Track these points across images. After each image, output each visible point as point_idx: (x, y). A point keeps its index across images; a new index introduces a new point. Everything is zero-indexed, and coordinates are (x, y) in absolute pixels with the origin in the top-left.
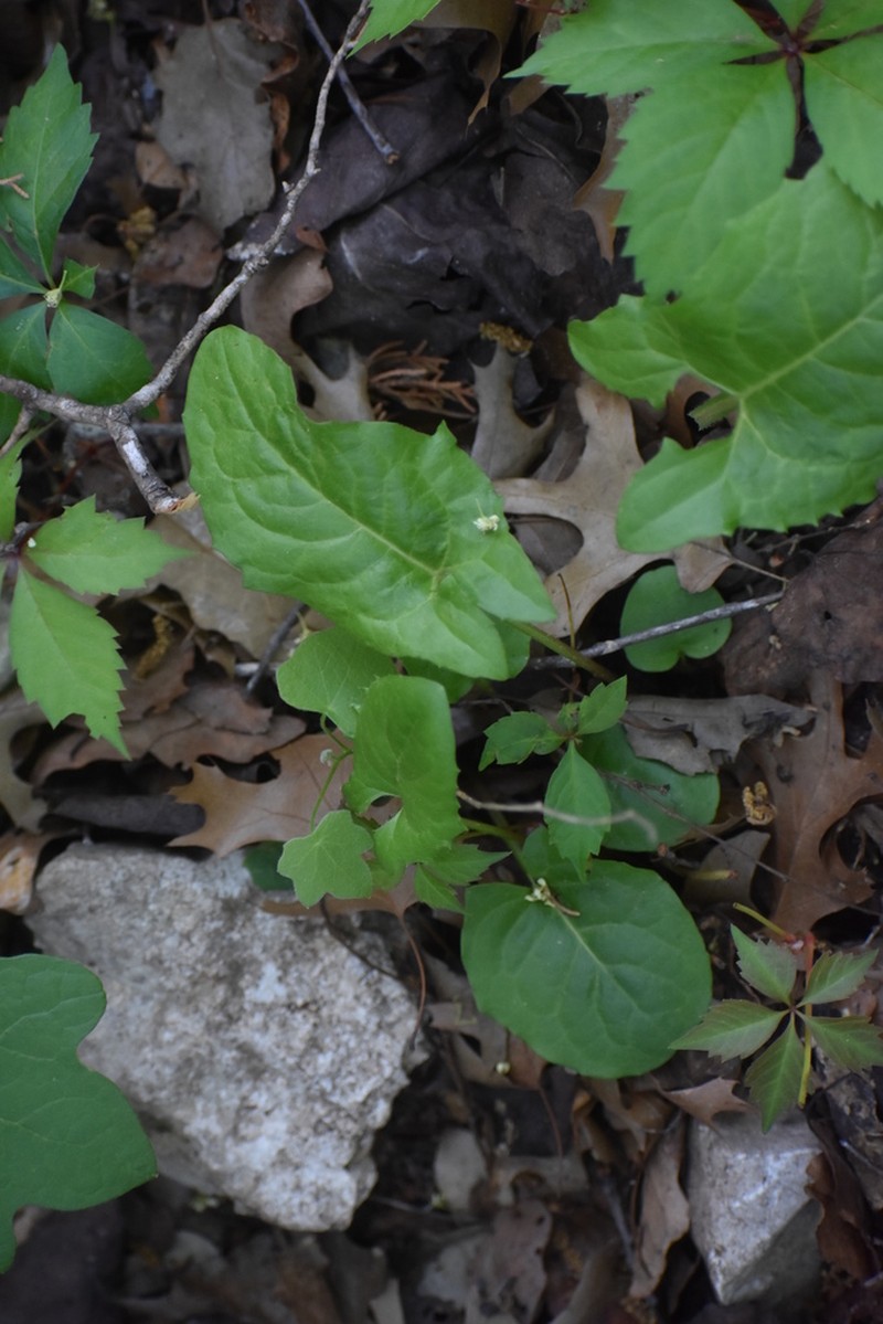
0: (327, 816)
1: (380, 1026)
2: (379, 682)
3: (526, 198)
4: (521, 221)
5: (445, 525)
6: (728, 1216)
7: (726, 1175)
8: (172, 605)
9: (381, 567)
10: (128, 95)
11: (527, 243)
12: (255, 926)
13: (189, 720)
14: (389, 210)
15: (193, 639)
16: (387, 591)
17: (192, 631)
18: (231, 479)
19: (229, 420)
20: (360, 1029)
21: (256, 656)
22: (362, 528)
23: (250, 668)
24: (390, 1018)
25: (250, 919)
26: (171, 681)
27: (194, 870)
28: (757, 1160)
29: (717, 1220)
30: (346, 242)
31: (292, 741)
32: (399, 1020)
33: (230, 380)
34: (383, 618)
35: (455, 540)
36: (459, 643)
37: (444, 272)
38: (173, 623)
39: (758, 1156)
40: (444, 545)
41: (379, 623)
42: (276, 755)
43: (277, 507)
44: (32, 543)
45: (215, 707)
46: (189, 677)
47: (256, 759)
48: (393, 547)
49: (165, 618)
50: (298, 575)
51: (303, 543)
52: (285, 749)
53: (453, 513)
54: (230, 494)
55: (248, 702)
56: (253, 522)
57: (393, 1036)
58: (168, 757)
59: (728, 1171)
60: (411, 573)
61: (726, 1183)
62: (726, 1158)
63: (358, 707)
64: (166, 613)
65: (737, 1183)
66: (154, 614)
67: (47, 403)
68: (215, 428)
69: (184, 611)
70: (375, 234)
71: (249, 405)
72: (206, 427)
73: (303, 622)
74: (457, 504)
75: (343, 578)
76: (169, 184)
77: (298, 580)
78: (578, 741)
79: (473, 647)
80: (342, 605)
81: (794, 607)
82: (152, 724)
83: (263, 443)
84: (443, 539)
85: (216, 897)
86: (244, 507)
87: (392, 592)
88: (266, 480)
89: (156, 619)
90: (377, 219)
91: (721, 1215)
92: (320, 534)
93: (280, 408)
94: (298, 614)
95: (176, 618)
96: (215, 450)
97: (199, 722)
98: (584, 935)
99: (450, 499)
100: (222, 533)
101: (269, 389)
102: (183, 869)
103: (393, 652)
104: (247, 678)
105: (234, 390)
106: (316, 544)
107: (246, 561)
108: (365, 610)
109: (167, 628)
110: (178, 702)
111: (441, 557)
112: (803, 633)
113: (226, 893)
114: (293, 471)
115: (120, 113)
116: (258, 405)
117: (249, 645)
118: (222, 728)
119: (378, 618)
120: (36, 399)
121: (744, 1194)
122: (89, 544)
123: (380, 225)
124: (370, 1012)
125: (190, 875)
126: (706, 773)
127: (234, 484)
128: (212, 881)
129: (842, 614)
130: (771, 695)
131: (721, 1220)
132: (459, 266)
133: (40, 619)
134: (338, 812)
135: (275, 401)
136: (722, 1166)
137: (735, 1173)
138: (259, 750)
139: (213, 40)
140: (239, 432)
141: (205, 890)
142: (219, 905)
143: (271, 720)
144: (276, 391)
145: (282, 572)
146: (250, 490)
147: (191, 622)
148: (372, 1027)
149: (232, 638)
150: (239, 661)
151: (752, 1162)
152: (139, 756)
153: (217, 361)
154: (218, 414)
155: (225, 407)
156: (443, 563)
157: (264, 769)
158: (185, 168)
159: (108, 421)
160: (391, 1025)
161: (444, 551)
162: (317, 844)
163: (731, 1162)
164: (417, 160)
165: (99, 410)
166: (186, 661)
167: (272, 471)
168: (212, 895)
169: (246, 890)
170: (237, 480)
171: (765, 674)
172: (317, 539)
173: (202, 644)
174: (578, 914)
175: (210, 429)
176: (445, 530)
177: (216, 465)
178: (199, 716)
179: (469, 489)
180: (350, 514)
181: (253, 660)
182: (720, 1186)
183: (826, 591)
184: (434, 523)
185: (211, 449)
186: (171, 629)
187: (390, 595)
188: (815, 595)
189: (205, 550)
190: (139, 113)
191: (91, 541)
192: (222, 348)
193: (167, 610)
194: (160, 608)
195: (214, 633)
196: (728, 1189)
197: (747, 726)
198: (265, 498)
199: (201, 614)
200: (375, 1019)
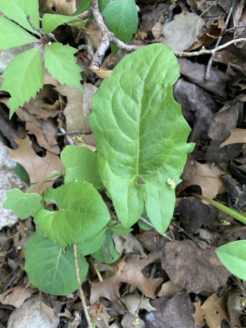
0: (35, 193)
1: (7, 217)
2: (91, 186)
3: (223, 117)
4: (217, 120)
5: (158, 168)
6: (24, 326)
7: (33, 318)
8: (64, 102)
9: (129, 158)
10: (165, 16)
11: (213, 125)
12: (5, 176)
13: (40, 126)
14: (194, 87)
15: (60, 113)
16: (122, 165)
17: (61, 112)
18: (119, 86)
19: (139, 70)
20: (3, 213)
21: (67, 130)
22: (138, 142)
23: (63, 131)
24: (11, 217)
25: (5, 173)
26: (45, 115)
27: (6, 153)
28: (42, 323)
29: (22, 323)
30: (181, 81)
31: (54, 154)
32: (12, 219)
33: (153, 60)
34: (113, 171)
35: (155, 175)
36: (126, 205)
37: (193, 110)
38: (60, 106)
39: (43, 322)
40: (151, 172)
41: (110, 171)
42: (47, 153)
43: (123, 108)
44: (50, 43)
45: (48, 129)
46: (50, 118)
47: (43, 148)
48: (138, 157)
49: (59, 103)
50: (104, 132)
51: (117, 126)
52: (51, 154)
53: (164, 168)
54: (114, 90)
55: (55, 136)
56: (111, 104)
57: (7, 221)
58: (28, 127)
59: (34, 317)
60: (133, 168)
61: (31, 319)
62: (37, 315)
63: (76, 181)
64: (61, 103)
65: (33, 322)
66: (58, 99)
67: (96, 12)
68: (132, 67)
69: (64, 106)
70: (187, 87)
71: (151, 72)
72: (129, 65)
73: (83, 135)
74: (168, 167)
75: (115, 148)
76: (155, 36)
77: (103, 134)
78: (108, 229)
79: (129, 211)
80: (106, 154)
81: (173, 247)
82: (33, 117)
83: (141, 87)
84: (152, 171)
85: (3, 163)
86: (113, 97)
87: (123, 167)
88: (129, 98)
89: (57, 101)
90: (190, 85)
91: (23, 324)
92: (125, 130)
93: (161, 82)
94: (84, 133)
95: (61, 106)
96: (124, 73)
97: (41, 128)
98: (61, 257)
99: (168, 164)
100: (99, 96)
101: (164, 74)
102: (3, 150)
103: (105, 183)
104: (60, 132)
105: (152, 64)
106: (120, 131)
107: (96, 112)
108: (110, 163)
109: (57, 105)
110: (42, 120)
111: (145, 174)
112: (169, 253)
113: (7, 164)
114: (140, 105)
115: (159, 17)
116: (155, 75)
117: (68, 127)
118: (44, 135)
119: (111, 169)
120: (95, 8)
121: (32, 326)
122: (62, 60)
123: (190, 87)
124: (8, 213)
125: (3, 153)
126: (119, 254)
127: (119, 88)
128: (6, 159)
129: (179, 258)
130: (143, 246)
131: (22, 324)
132: (198, 112)
133: (29, 62)
134: (39, 195)
135: (162, 79)
136: (34, 315)
137: (35, 320)
138: (45, 147)
139: (197, 21)
140: (138, 76)
141: (3, 159)
142: (2, 165)
143: (55, 145)
144: (166, 77)
145: (101, 126)
146: (121, 95)
147: (63, 110)
148: (6, 215)
149: (67, 122)
150: (63, 127)
151: (40, 322)
152: (23, 120)
153: (155, 51)
154: (137, 65)
155: (142, 65)
156: (144, 176)
157: (42, 153)
158: (162, 35)
159: (106, 34)
160: (9, 219)
161: (148, 173)
162: (24, 198)
163: (37, 317)
164: (209, 85)
165: (107, 30)
166: (53, 115)
167: (134, 98)
168: (4, 161)
169: (11, 167)
170: (121, 88)
171: (147, 242)
172: (122, 130)
173: (60, 116)
174: (65, 252)
175: (130, 67)
176: (156, 169)
177: (120, 77)
178: (43, 127)
179: (175, 167)
180: (140, 135)
181: (65, 130)
182: (30, 318)
183: (182, 251)
184: (156, 164)
185: (124, 72)
186: (58, 106)
187: (122, 168)
188: (179, 250)
189: (82, 101)
190: (163, 21)
191: (64, 60)
192: (161, 50)
193: (62, 102)
194: (61, 100)
195: (64, 117)
196: (30, 320)
197: (134, 249)
198: (123, 102)
199: (67, 111)
200: (8, 214)
